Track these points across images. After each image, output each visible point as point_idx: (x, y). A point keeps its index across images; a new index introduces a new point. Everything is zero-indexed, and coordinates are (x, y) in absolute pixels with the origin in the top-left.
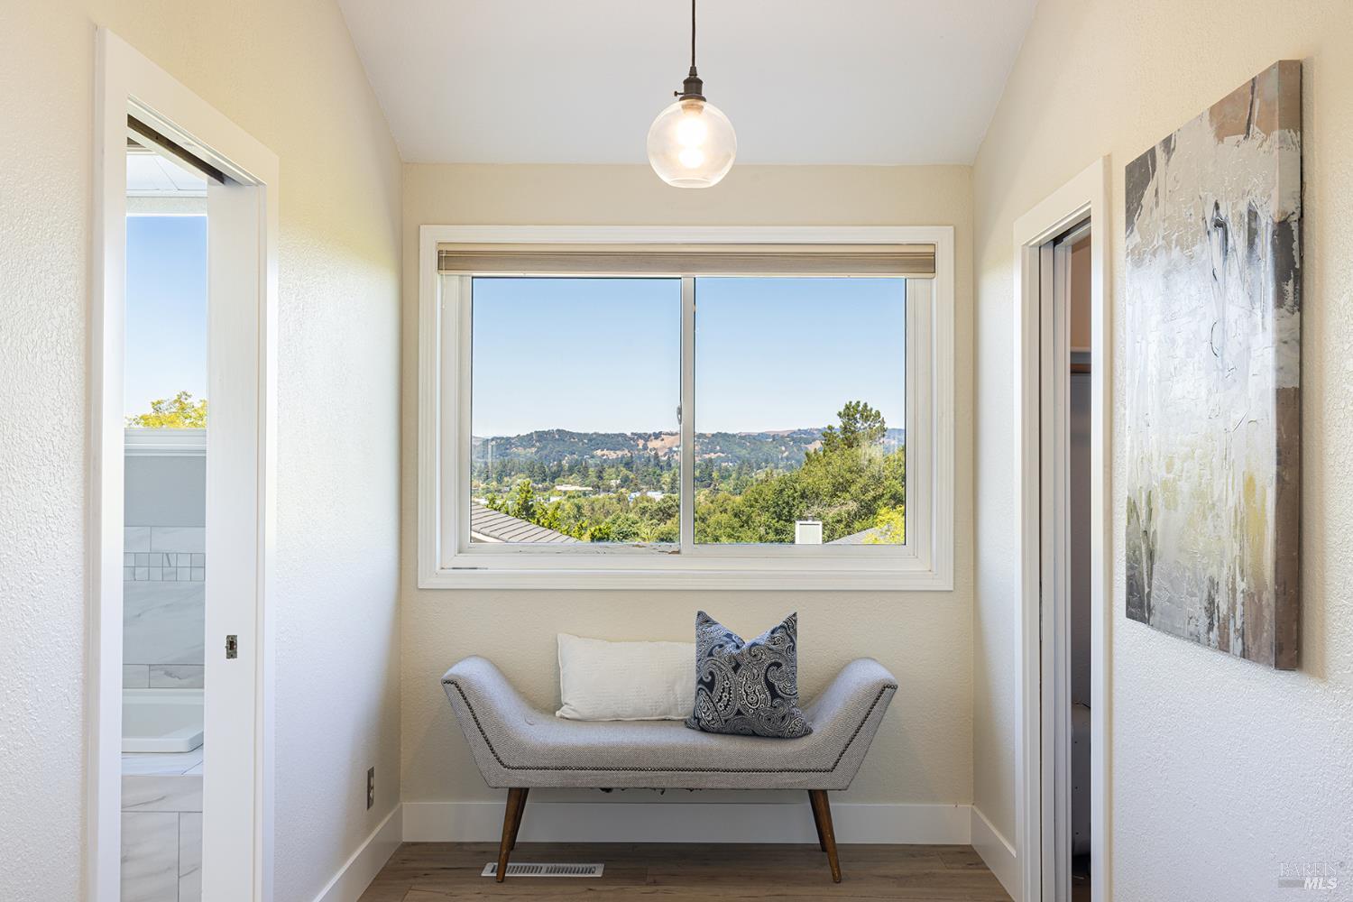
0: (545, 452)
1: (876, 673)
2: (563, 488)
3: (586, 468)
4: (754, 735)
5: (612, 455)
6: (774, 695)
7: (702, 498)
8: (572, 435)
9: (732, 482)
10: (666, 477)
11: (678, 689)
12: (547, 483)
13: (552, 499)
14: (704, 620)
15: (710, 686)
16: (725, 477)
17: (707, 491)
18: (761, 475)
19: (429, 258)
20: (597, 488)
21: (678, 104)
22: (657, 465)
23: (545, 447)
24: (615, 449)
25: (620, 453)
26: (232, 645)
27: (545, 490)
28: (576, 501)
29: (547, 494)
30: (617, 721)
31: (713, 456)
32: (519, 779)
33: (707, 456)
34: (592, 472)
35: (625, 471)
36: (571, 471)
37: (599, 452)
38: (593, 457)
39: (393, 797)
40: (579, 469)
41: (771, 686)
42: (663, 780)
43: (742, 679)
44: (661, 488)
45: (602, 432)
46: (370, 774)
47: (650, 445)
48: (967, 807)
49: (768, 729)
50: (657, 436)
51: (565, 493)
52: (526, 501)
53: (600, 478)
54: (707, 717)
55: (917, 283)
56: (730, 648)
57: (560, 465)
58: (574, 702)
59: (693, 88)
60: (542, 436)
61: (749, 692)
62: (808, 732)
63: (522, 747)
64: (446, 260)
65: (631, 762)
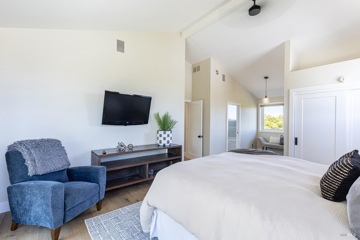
14: (281, 135)
19: (259, 106)
26: (238, 133)
30: (274, 143)
32: (264, 146)
42: (275, 148)
46: (253, 145)
54: (280, 143)
58: (270, 142)
59: (266, 97)
63: (264, 144)
64: (261, 106)
65: (273, 146)
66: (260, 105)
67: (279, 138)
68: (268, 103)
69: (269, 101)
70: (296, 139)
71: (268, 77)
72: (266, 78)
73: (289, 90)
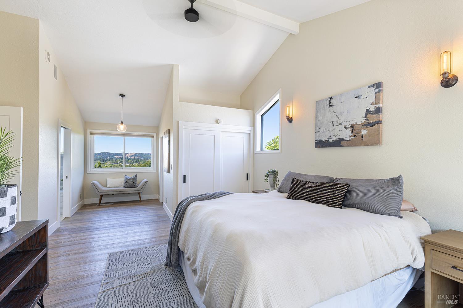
0: (104, 156)
1: (146, 180)
2: (108, 163)
3: (113, 159)
4: (131, 187)
5: (118, 157)
6: (134, 183)
7: (137, 165)
8: (110, 153)
9: (143, 162)
10: (130, 161)
11: (122, 183)
12: (104, 162)
13: (105, 165)
14: (126, 175)
15: (126, 182)
16: (141, 161)
17: (138, 163)
18: (148, 161)
20: (115, 163)
21: (120, 124)
22: (128, 159)
23: (104, 155)
24: (119, 156)
25: (120, 157)
26: (67, 177)
27: (104, 163)
28: (111, 165)
29: (104, 164)
30: (115, 187)
31: (139, 157)
32: (101, 194)
33: (138, 157)
34: (114, 160)
35: (121, 160)
36: (109, 160)
37: (115, 156)
38: (114, 157)
39: (83, 199)
40: (111, 160)
41: (133, 182)
42: (120, 193)
43: (130, 182)
44: (128, 163)
45: (116, 153)
46: (81, 195)
47: (126, 155)
48: (157, 195)
49: (133, 187)
50: (128, 153)
51: (108, 164)
52: (100, 165)
53: (116, 161)
54: (126, 186)
55: (152, 139)
56: (129, 178)
57: (107, 159)
58: (109, 185)
59: (122, 122)
60: (103, 153)
61: (131, 183)
62: (138, 187)
63: (102, 190)
64: (91, 134)
65: (116, 191)
66: (89, 131)
67: (124, 179)
68: (124, 131)
69: (126, 130)
70: (185, 176)
71: (124, 96)
72: (122, 96)
73: (178, 122)
